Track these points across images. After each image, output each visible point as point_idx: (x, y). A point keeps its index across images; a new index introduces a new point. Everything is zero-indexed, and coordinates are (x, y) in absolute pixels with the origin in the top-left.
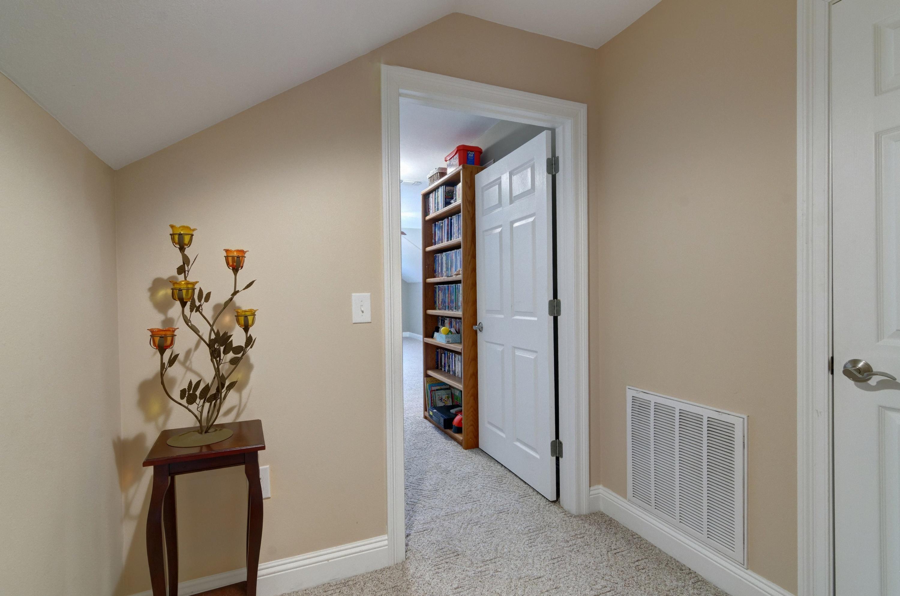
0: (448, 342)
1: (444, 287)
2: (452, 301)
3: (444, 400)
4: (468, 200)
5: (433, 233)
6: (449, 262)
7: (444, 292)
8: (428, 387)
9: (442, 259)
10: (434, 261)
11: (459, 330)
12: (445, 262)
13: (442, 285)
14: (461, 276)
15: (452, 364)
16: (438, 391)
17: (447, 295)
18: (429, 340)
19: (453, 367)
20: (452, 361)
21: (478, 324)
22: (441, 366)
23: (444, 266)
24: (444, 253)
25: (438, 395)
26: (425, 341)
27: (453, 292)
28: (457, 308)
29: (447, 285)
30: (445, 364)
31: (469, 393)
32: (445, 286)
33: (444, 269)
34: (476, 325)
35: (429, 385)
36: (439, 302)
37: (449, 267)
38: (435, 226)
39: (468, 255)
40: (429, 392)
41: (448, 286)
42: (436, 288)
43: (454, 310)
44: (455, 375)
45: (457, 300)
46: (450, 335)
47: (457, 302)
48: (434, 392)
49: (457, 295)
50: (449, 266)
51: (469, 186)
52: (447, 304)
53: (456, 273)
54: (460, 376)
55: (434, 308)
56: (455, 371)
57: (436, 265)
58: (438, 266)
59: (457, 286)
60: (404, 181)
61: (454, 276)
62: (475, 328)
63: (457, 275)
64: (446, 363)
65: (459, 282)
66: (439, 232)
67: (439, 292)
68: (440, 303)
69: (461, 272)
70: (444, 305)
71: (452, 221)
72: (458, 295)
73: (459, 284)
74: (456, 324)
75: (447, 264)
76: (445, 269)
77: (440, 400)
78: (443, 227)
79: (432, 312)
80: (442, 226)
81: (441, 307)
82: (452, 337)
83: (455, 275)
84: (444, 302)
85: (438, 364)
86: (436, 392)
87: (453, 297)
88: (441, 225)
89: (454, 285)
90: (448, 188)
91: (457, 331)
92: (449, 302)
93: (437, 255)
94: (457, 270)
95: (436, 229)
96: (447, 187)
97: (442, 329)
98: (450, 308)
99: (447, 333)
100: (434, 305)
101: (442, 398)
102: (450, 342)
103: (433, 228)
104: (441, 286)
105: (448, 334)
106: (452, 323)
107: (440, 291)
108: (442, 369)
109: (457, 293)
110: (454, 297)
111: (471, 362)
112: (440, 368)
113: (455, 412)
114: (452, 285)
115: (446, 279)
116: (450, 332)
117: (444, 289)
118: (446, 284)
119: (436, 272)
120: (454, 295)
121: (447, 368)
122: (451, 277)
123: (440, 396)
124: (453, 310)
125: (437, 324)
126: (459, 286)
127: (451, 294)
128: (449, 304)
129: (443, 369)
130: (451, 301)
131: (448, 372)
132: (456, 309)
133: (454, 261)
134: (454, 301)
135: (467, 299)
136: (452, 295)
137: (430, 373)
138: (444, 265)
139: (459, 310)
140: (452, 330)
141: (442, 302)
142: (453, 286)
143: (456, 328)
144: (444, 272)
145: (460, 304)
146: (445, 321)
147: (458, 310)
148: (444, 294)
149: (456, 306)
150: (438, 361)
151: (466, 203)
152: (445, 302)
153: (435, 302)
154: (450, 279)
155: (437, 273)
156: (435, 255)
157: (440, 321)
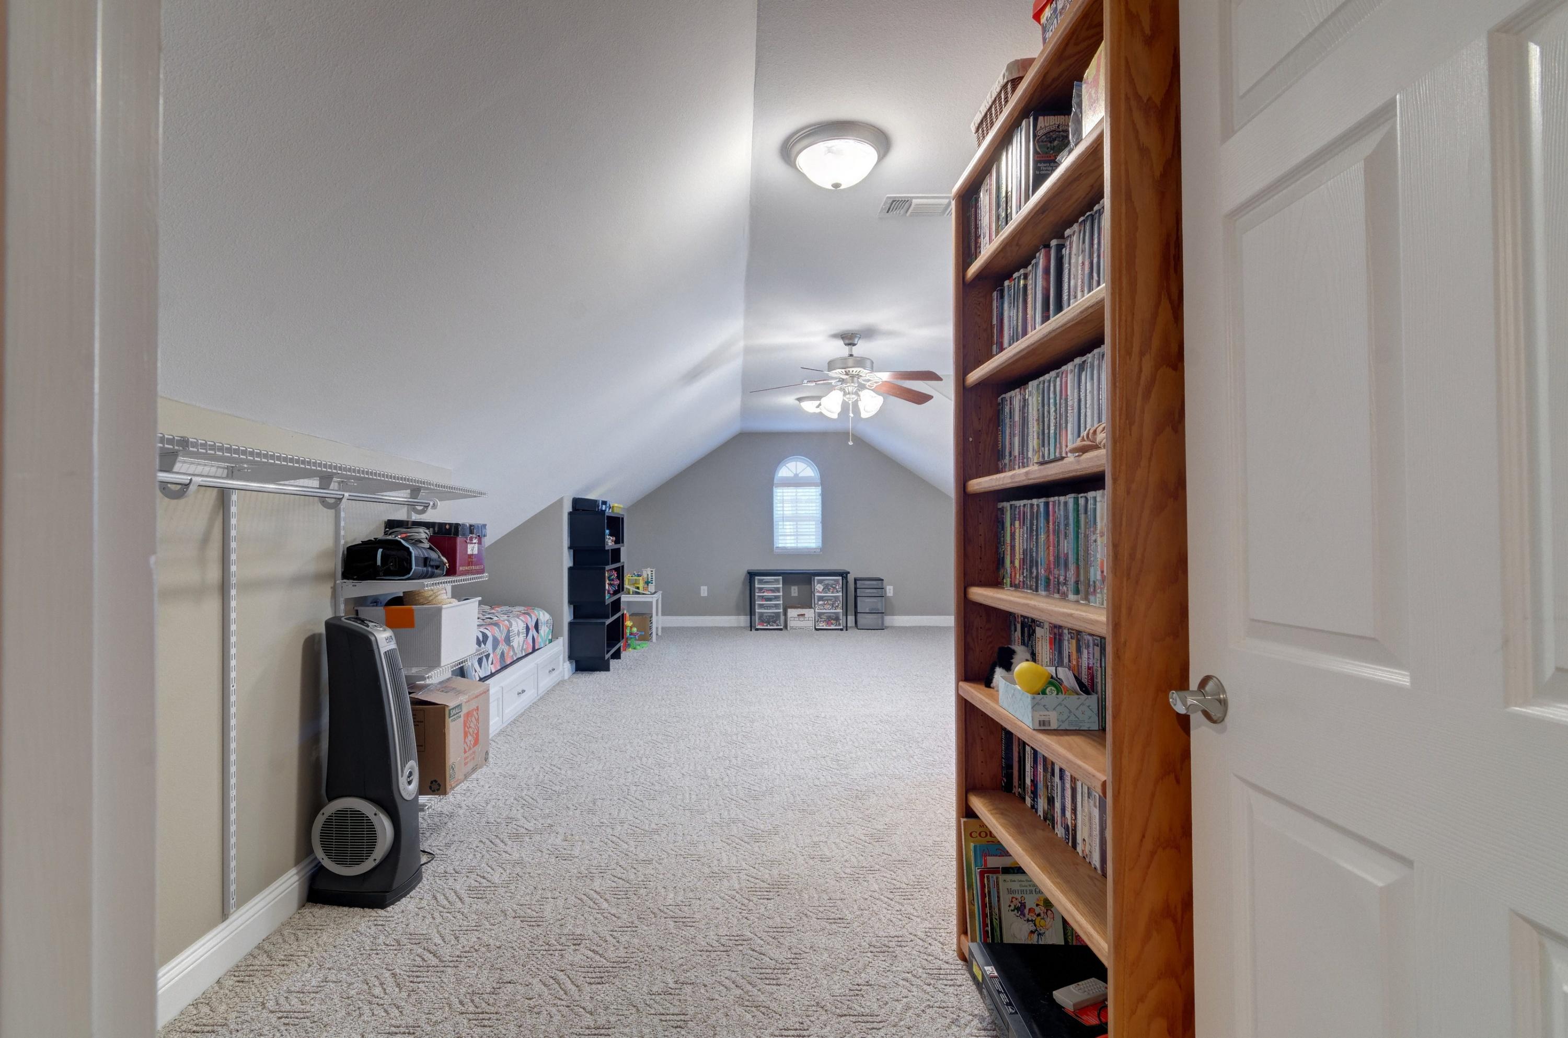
0: (1042, 723)
1: (1032, 505)
2: (1060, 561)
3: (1031, 910)
4: (1138, 97)
5: (995, 322)
6: (1052, 410)
7: (1032, 524)
8: (972, 854)
9: (1024, 406)
10: (997, 419)
11: (1092, 678)
12: (1035, 413)
13: (1025, 502)
14: (1103, 452)
15: (1063, 797)
16: (1009, 877)
17: (1043, 537)
18: (976, 694)
19: (1068, 814)
20: (1063, 790)
21: (1194, 683)
22: (1020, 785)
23: (1031, 430)
24: (1033, 384)
25: (1010, 891)
26: (961, 693)
27: (1067, 525)
28: (1083, 589)
29: (1043, 500)
30: (1034, 782)
31: (1141, 999)
32: (1035, 501)
33: (1033, 442)
34: (1183, 685)
35: (975, 847)
36: (1012, 562)
37: (1052, 431)
38: (1002, 297)
39: (1142, 354)
40: (976, 871)
41: (1047, 504)
42: (1002, 510)
43: (1072, 597)
44: (1074, 846)
45: (1082, 559)
46: (1052, 696)
47: (1081, 564)
48: (993, 877)
49: (1081, 536)
50: (1052, 428)
51: (1148, 31)
52: (1042, 572)
53: (1079, 443)
54: (1096, 860)
55: (997, 583)
56: (1075, 830)
57: (1003, 433)
58: (1012, 435)
59: (1082, 502)
60: (915, 201)
61: (1071, 458)
62: (1178, 703)
63: (1083, 450)
64: (1041, 785)
65: (1093, 481)
66: (1013, 313)
67: (1012, 524)
68: (1017, 563)
69: (1101, 437)
70: (1031, 573)
71: (1065, 252)
72: (1086, 537)
73: (1091, 494)
74: (1079, 650)
75: (1042, 420)
76: (1036, 441)
77: (1017, 909)
78: (1029, 292)
79: (987, 596)
80: (1025, 286)
81: (1019, 578)
82: (1060, 704)
83: (1073, 451)
84: (1030, 561)
85: (1012, 774)
86: (1002, 877)
87: (1067, 546)
88: (1022, 282)
89: (1070, 498)
90: (1047, 122)
91: (1085, 679)
92: (1049, 564)
93: (1008, 395)
94: (1084, 434)
95: (1003, 304)
96: (1041, 119)
97: (1022, 666)
98: (1053, 587)
99: (1039, 686)
100: (998, 569)
101: (1023, 905)
102: (1054, 725)
103: (995, 304)
104: (1022, 502)
105: (1044, 693)
106: (1061, 641)
107: (1017, 523)
108: (1024, 799)
109: (1082, 530)
110: (1072, 545)
111: (1153, 854)
112: (1017, 790)
113: (1074, 1005)
114: (1062, 499)
115: (1037, 475)
116: (1055, 682)
117: (1032, 513)
118: (1039, 497)
119: (1003, 457)
120: (1071, 535)
121: (1042, 804)
122: (1060, 463)
123: (1018, 896)
124: (1064, 596)
125: (1009, 640)
126: (1091, 502)
127: (1057, 533)
128: (1048, 570)
129: (1028, 801)
130: (1057, 558)
131: (1045, 819)
132: (1077, 592)
133: (1072, 402)
134: (1071, 559)
135: (1132, 556)
136: (1062, 536)
137: (978, 804)
138: (1033, 428)
139: (1092, 598)
140: (1061, 676)
141: (1023, 561)
142: (1066, 503)
143: (1079, 666)
144: (1030, 454)
145: (1095, 574)
146: (1034, 631)
147: (1086, 598)
148: (1033, 532)
149: (1077, 582)
150: (1010, 766)
151: (1130, 110)
152: (1033, 563)
153: (1000, 562)
154: (1054, 472)
155: (1007, 461)
156: (1000, 399)
157: (1019, 626)
